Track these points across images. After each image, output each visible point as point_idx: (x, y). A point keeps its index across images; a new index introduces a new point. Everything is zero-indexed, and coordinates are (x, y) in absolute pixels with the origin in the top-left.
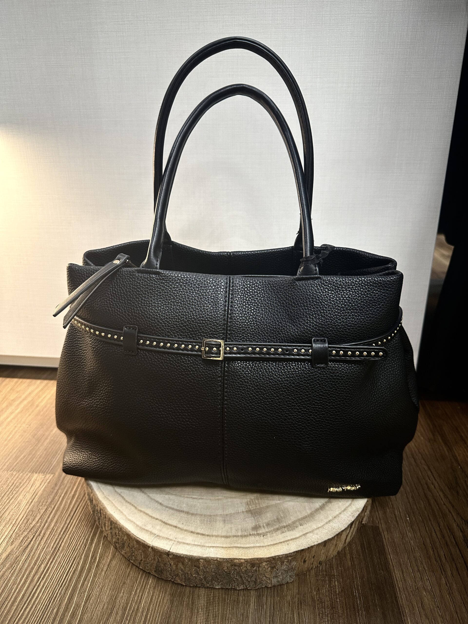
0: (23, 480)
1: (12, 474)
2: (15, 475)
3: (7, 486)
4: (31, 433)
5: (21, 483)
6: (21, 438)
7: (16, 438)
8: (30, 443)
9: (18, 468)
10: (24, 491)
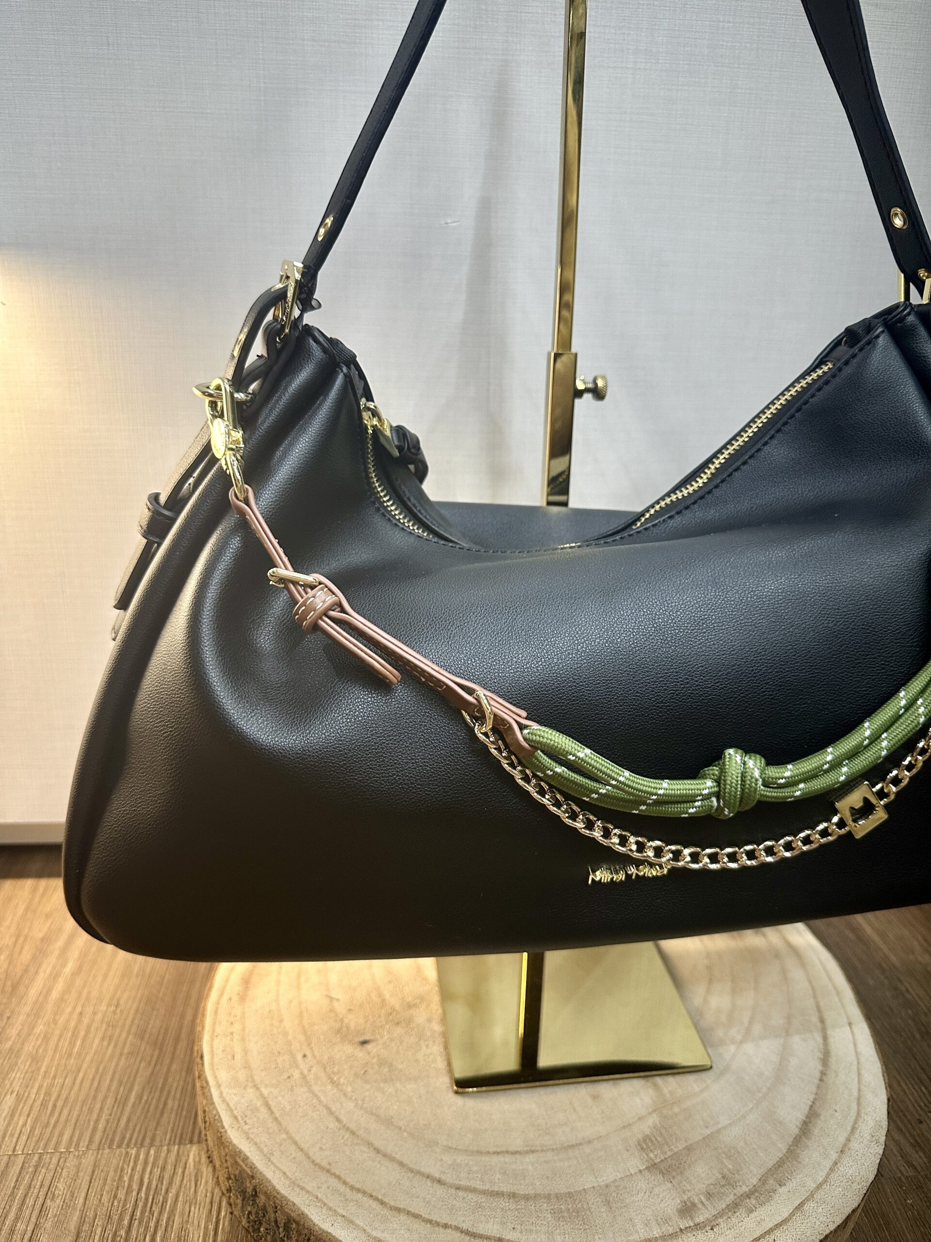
0: (164, 1168)
1: (127, 1153)
2: (137, 1156)
3: (127, 1193)
4: (131, 1026)
5: (161, 1179)
6: (109, 1045)
7: (95, 1046)
8: (139, 1059)
9: (135, 1135)
10: (180, 1199)
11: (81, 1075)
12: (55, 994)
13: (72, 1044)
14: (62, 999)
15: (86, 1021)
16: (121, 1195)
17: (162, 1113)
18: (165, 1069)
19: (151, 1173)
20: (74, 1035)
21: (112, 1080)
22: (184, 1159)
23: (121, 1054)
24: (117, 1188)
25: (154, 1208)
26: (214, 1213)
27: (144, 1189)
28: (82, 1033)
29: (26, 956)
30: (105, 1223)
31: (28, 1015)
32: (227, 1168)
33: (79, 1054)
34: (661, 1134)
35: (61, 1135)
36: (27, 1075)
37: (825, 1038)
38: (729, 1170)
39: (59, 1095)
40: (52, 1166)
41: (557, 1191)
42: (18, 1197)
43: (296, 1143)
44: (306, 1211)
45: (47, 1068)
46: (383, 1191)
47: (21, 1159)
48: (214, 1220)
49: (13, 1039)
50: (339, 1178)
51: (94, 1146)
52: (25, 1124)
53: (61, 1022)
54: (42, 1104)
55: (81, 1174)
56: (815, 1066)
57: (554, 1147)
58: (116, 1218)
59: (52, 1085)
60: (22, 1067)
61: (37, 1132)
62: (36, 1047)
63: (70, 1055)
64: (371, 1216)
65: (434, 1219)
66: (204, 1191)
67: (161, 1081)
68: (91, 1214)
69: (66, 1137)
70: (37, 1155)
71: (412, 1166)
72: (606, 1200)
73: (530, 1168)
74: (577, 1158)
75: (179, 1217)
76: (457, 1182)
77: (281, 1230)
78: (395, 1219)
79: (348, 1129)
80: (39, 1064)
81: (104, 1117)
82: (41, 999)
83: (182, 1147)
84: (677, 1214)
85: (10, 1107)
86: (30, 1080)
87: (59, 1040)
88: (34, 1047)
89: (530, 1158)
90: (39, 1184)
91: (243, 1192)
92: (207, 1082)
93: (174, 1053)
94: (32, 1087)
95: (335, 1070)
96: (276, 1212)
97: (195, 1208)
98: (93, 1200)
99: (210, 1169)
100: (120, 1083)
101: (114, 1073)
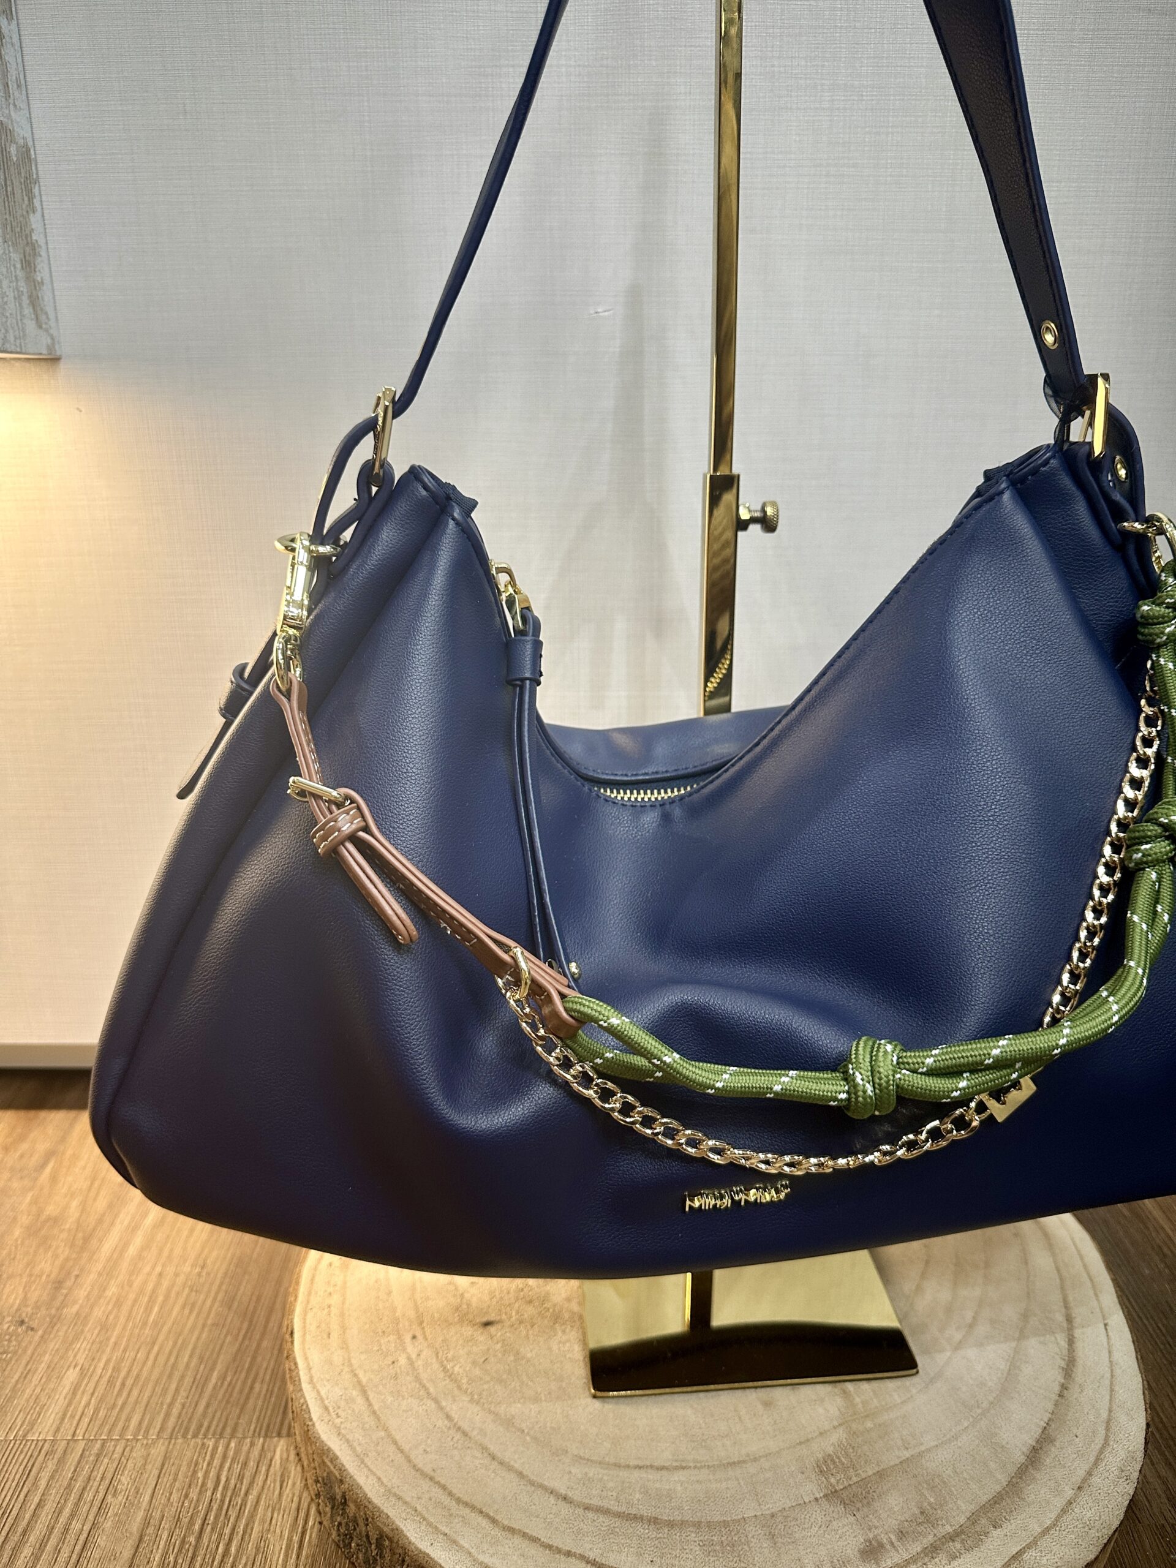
0: (245, 1465)
1: (203, 1444)
2: (215, 1448)
3: (200, 1493)
4: (217, 1293)
5: (241, 1477)
6: (191, 1312)
7: (174, 1313)
8: (224, 1331)
9: (215, 1423)
10: (262, 1502)
11: (156, 1348)
12: (132, 1251)
13: (148, 1310)
14: (140, 1257)
15: (165, 1284)
16: (193, 1495)
17: (248, 1398)
18: (254, 1345)
19: (229, 1469)
20: (152, 1300)
21: (191, 1356)
22: (269, 1456)
23: (204, 1326)
24: (190, 1486)
25: (230, 1512)
26: (301, 1522)
27: (220, 1488)
28: (161, 1298)
29: (101, 1204)
30: (173, 1527)
31: (100, 1274)
32: (315, 1468)
33: (155, 1323)
34: (847, 1454)
35: (128, 1419)
36: (94, 1346)
37: (1071, 1341)
38: (930, 1504)
39: (129, 1372)
40: (116, 1456)
41: (709, 1518)
42: (75, 1491)
43: (395, 1443)
44: (402, 1526)
45: (120, 1337)
46: (496, 1507)
47: (81, 1445)
48: (300, 1530)
49: (81, 1301)
50: (444, 1488)
51: (166, 1435)
52: (88, 1404)
53: (136, 1285)
54: (109, 1382)
55: (149, 1467)
56: (1054, 1378)
57: (710, 1464)
58: (185, 1521)
59: (122, 1359)
60: (89, 1336)
61: (102, 1414)
62: (107, 1313)
63: (145, 1324)
64: (480, 1536)
65: (555, 1545)
66: (290, 1495)
67: (249, 1359)
68: (157, 1515)
69: (134, 1422)
70: (99, 1442)
71: (533, 1478)
72: (770, 1533)
73: (679, 1488)
74: (738, 1480)
75: (259, 1525)
76: (587, 1501)
77: (373, 1547)
78: (507, 1541)
79: (459, 1428)
80: (109, 1333)
81: (180, 1400)
82: (115, 1256)
83: (268, 1439)
84: (858, 1556)
85: (72, 1383)
86: (98, 1351)
87: (133, 1306)
88: (104, 1312)
89: (680, 1476)
90: (99, 1476)
91: (332, 1499)
92: (296, 1364)
93: (266, 1327)
94: (99, 1360)
95: (449, 1356)
96: (367, 1525)
97: (278, 1514)
98: (160, 1499)
99: (299, 1468)
100: (201, 1359)
101: (194, 1348)
